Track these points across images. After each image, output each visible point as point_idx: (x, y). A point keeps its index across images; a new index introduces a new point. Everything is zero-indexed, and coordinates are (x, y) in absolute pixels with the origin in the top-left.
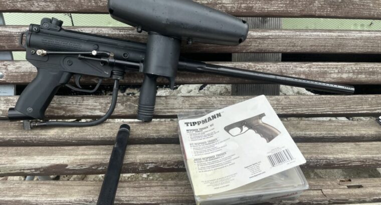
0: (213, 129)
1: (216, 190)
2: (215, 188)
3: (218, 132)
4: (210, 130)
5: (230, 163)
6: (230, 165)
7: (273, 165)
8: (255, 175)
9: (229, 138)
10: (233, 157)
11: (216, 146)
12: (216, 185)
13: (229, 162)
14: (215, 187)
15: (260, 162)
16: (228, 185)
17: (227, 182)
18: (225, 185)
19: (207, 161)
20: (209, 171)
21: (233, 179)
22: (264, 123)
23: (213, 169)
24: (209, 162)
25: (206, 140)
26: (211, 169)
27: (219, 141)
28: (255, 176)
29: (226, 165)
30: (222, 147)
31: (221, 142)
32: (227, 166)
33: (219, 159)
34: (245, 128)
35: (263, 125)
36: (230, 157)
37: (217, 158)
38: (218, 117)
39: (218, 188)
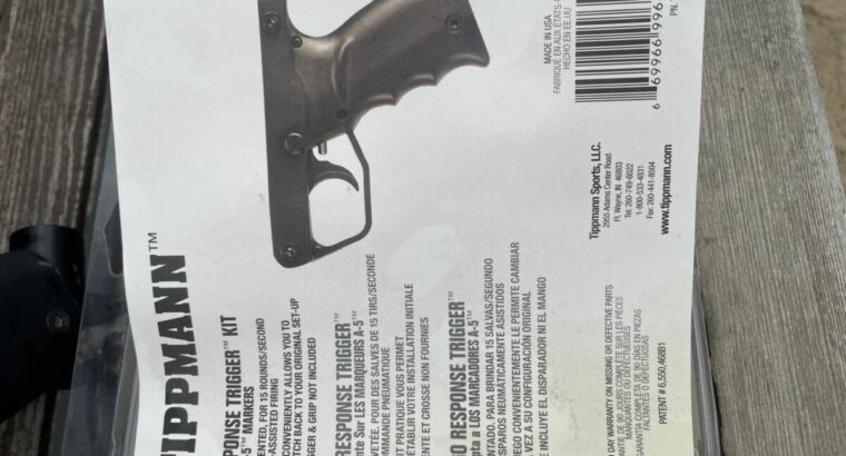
0: (260, 325)
1: (670, 417)
2: (662, 419)
3: (294, 303)
4: (262, 345)
5: (534, 300)
6: (542, 306)
7: (642, 88)
8: (659, 199)
9: (370, 258)
10: (502, 274)
11: (387, 341)
12: (643, 408)
13: (521, 305)
14: (654, 416)
15: (597, 150)
16: (662, 351)
17: (641, 352)
18: (653, 364)
19: (475, 417)
20: (543, 425)
21: (637, 314)
22: (339, 33)
23: (536, 397)
24: (483, 408)
25: (327, 383)
26: (535, 410)
27: (364, 316)
28: (666, 203)
29: (534, 324)
30: (409, 314)
31: (373, 306)
32: (542, 319)
33: (483, 350)
34: (337, 150)
35: (349, 40)
36: (492, 290)
37: (474, 355)
38: (182, 277)
39: (662, 403)
